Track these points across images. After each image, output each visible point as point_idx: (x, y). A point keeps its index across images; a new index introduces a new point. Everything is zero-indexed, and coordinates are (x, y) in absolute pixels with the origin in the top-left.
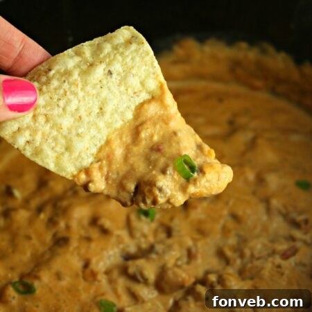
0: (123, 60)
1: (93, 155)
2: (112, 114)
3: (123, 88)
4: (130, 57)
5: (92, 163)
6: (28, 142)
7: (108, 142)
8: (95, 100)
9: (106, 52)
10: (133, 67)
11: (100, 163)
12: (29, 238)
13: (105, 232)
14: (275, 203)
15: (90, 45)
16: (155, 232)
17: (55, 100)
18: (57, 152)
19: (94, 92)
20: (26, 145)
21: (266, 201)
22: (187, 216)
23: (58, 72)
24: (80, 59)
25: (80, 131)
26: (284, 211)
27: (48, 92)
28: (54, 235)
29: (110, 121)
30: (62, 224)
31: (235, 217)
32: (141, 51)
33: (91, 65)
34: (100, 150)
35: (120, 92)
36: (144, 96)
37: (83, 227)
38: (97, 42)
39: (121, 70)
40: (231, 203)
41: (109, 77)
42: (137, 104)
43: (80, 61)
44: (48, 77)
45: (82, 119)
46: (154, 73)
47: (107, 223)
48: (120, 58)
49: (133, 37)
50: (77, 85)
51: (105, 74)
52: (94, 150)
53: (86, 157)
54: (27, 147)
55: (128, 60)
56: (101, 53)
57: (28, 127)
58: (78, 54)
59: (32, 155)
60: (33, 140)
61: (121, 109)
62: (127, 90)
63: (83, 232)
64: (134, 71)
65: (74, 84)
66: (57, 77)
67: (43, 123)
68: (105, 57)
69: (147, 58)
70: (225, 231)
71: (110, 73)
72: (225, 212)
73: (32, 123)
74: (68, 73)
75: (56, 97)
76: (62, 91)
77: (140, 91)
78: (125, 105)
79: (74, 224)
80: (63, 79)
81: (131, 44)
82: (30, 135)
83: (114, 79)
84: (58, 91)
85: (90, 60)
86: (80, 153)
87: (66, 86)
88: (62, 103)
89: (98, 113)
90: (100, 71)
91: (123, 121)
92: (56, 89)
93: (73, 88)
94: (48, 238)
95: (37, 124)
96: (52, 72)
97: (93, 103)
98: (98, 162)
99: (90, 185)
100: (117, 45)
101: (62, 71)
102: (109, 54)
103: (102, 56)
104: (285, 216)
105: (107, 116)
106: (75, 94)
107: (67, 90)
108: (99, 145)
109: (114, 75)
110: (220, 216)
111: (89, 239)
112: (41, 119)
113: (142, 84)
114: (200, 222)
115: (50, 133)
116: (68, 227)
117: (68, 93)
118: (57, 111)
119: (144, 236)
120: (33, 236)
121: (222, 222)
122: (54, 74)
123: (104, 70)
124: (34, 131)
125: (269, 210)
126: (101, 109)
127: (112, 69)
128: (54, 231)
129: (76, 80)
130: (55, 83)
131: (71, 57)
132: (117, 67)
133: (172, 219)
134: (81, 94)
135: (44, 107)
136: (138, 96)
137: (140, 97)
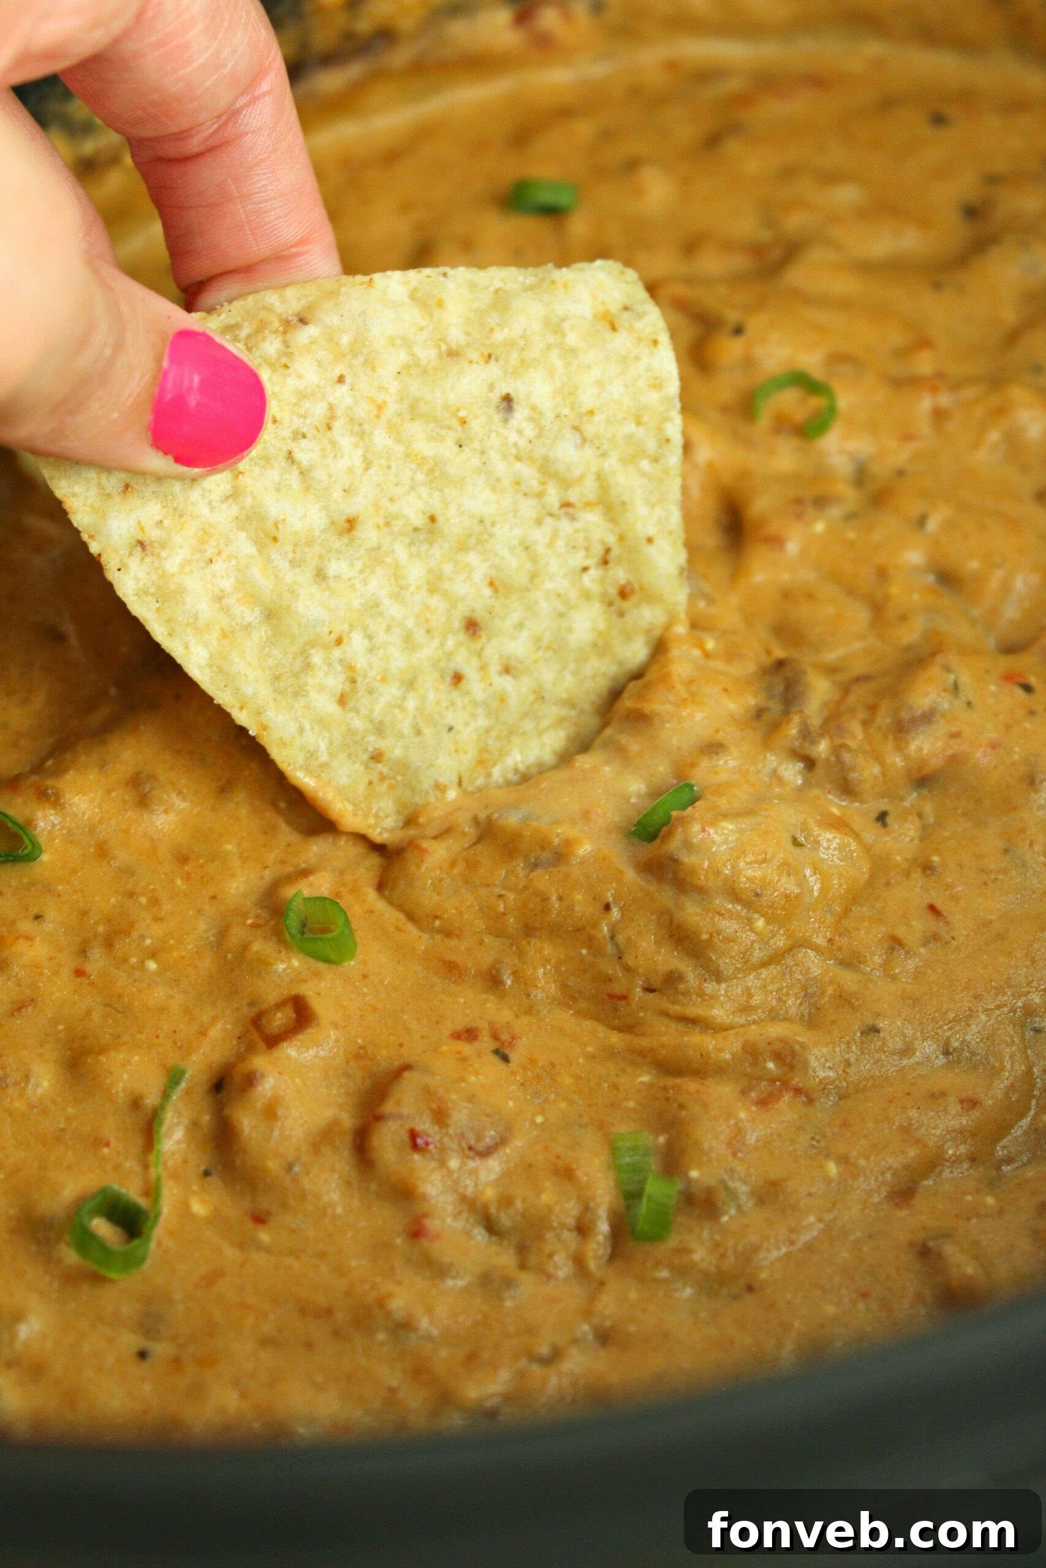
3: (530, 473)
6: (142, 544)
8: (421, 478)
9: (518, 329)
15: (471, 286)
18: (232, 617)
19: (430, 450)
20: (130, 551)
23: (330, 338)
25: (333, 568)
33: (454, 355)
35: (517, 483)
38: (498, 283)
39: (548, 408)
41: (497, 419)
43: (420, 329)
44: (287, 345)
45: (357, 532)
48: (559, 366)
49: (625, 308)
51: (487, 403)
54: (134, 564)
56: (502, 324)
58: (421, 301)
59: (141, 593)
60: (162, 545)
66: (319, 355)
67: (217, 497)
68: (509, 343)
71: (508, 405)
74: (361, 355)
76: (319, 410)
77: (587, 505)
78: (517, 535)
80: (340, 369)
83: (511, 430)
84: (306, 406)
85: (457, 335)
86: (307, 645)
87: (341, 395)
88: (305, 452)
89: (417, 529)
96: (309, 333)
97: (413, 487)
100: (564, 319)
101: (345, 339)
102: (526, 337)
103: (500, 335)
106: (362, 434)
107: (340, 411)
109: (519, 418)
115: (228, 541)
117: (340, 424)
122: (311, 341)
123: (491, 387)
126: (433, 519)
127: (519, 393)
129: (382, 388)
130: (306, 373)
131: (394, 306)
134: (382, 442)
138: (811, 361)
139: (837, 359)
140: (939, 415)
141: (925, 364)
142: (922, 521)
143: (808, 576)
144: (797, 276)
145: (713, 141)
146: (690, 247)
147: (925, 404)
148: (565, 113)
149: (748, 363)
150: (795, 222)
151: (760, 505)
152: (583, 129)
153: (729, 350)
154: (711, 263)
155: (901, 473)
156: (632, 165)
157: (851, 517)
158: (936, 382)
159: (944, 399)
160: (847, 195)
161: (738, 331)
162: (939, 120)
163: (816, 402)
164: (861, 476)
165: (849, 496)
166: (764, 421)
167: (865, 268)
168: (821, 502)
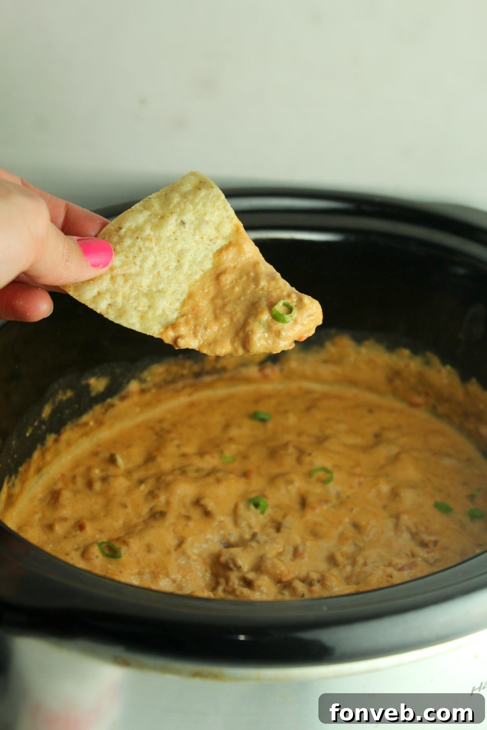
0: (194, 208)
1: (177, 309)
2: (191, 266)
3: (197, 237)
4: (201, 204)
5: (177, 319)
6: (110, 305)
7: (190, 296)
8: (171, 253)
9: (176, 202)
10: (205, 214)
11: (185, 317)
12: (125, 506)
13: (207, 514)
14: (405, 518)
15: (158, 197)
16: (264, 527)
17: (131, 259)
18: (140, 311)
19: (169, 245)
20: (108, 308)
21: (397, 517)
22: (302, 516)
23: (129, 229)
24: (150, 213)
25: (160, 287)
26: (414, 530)
27: (123, 251)
28: (151, 509)
29: (189, 272)
30: (162, 498)
31: (356, 526)
32: (212, 196)
33: (162, 217)
34: (184, 304)
35: (195, 241)
36: (221, 243)
37: (184, 506)
38: (164, 193)
39: (193, 219)
40: (355, 511)
41: (182, 228)
42: (215, 251)
43: (151, 215)
44: (119, 236)
45: (161, 275)
46: (228, 217)
47: (210, 505)
48: (191, 207)
49: (200, 182)
50: (151, 240)
51: (177, 225)
52: (178, 305)
53: (171, 313)
54: (110, 311)
55: (199, 207)
56: (170, 203)
57: (107, 290)
58: (146, 208)
59: (116, 317)
60: (115, 302)
61: (199, 259)
62: (202, 238)
63: (183, 511)
64: (207, 218)
65: (148, 239)
66: (129, 235)
67: (122, 283)
68: (175, 207)
69: (219, 203)
70: (342, 538)
71: (183, 223)
72: (347, 520)
73: (111, 285)
74: (139, 229)
75: (131, 255)
76: (136, 249)
77: (216, 237)
78: (202, 254)
79: (175, 501)
80: (136, 236)
81: (200, 189)
82: (111, 298)
83: (187, 229)
84: (132, 250)
85: (160, 212)
86: (163, 310)
87: (140, 242)
88: (138, 261)
89: (176, 266)
90: (172, 223)
91: (203, 271)
92: (130, 247)
93: (147, 244)
94: (145, 510)
95: (116, 286)
96: (123, 231)
97: (170, 256)
98: (183, 316)
99: (179, 340)
100: (186, 193)
101: (133, 227)
102: (178, 203)
103: (171, 206)
104: (414, 536)
105: (186, 268)
106: (151, 249)
107: (141, 246)
108: (182, 299)
109: (187, 225)
110: (340, 522)
111: (188, 518)
112: (120, 280)
113: (217, 229)
114: (315, 524)
115: (130, 293)
116: (168, 503)
117: (143, 249)
118: (134, 269)
119: (250, 527)
120: (129, 505)
121: (341, 528)
122: (125, 232)
123: (176, 220)
124: (115, 293)
125: (397, 526)
126: (179, 261)
127: (184, 218)
128: (152, 505)
129: (149, 235)
130: (128, 242)
131: (140, 212)
132: (189, 217)
133: (284, 516)
134: (156, 249)
135: (121, 267)
136: (215, 243)
137: (217, 244)
138: (329, 465)
139: (335, 466)
140: (360, 483)
141: (358, 470)
142: (351, 510)
143: (321, 520)
144: (327, 444)
145: (308, 409)
146: (300, 434)
147: (356, 480)
148: (269, 396)
149: (311, 463)
150: (328, 432)
151: (311, 500)
152: (274, 402)
153: (307, 459)
154: (304, 439)
155: (348, 497)
156: (286, 412)
157: (334, 507)
158: (359, 475)
159: (362, 479)
160: (343, 427)
161: (310, 454)
162: (370, 411)
163: (328, 475)
164: (338, 496)
165: (334, 501)
166: (314, 478)
167: (346, 446)
168: (327, 501)
